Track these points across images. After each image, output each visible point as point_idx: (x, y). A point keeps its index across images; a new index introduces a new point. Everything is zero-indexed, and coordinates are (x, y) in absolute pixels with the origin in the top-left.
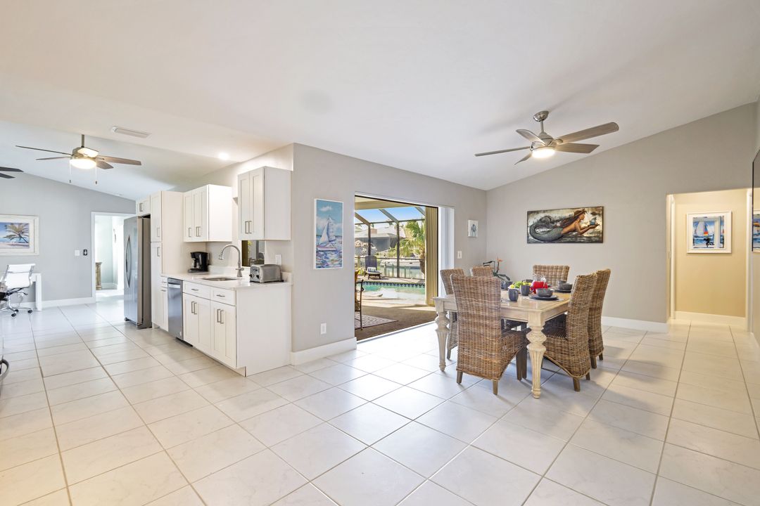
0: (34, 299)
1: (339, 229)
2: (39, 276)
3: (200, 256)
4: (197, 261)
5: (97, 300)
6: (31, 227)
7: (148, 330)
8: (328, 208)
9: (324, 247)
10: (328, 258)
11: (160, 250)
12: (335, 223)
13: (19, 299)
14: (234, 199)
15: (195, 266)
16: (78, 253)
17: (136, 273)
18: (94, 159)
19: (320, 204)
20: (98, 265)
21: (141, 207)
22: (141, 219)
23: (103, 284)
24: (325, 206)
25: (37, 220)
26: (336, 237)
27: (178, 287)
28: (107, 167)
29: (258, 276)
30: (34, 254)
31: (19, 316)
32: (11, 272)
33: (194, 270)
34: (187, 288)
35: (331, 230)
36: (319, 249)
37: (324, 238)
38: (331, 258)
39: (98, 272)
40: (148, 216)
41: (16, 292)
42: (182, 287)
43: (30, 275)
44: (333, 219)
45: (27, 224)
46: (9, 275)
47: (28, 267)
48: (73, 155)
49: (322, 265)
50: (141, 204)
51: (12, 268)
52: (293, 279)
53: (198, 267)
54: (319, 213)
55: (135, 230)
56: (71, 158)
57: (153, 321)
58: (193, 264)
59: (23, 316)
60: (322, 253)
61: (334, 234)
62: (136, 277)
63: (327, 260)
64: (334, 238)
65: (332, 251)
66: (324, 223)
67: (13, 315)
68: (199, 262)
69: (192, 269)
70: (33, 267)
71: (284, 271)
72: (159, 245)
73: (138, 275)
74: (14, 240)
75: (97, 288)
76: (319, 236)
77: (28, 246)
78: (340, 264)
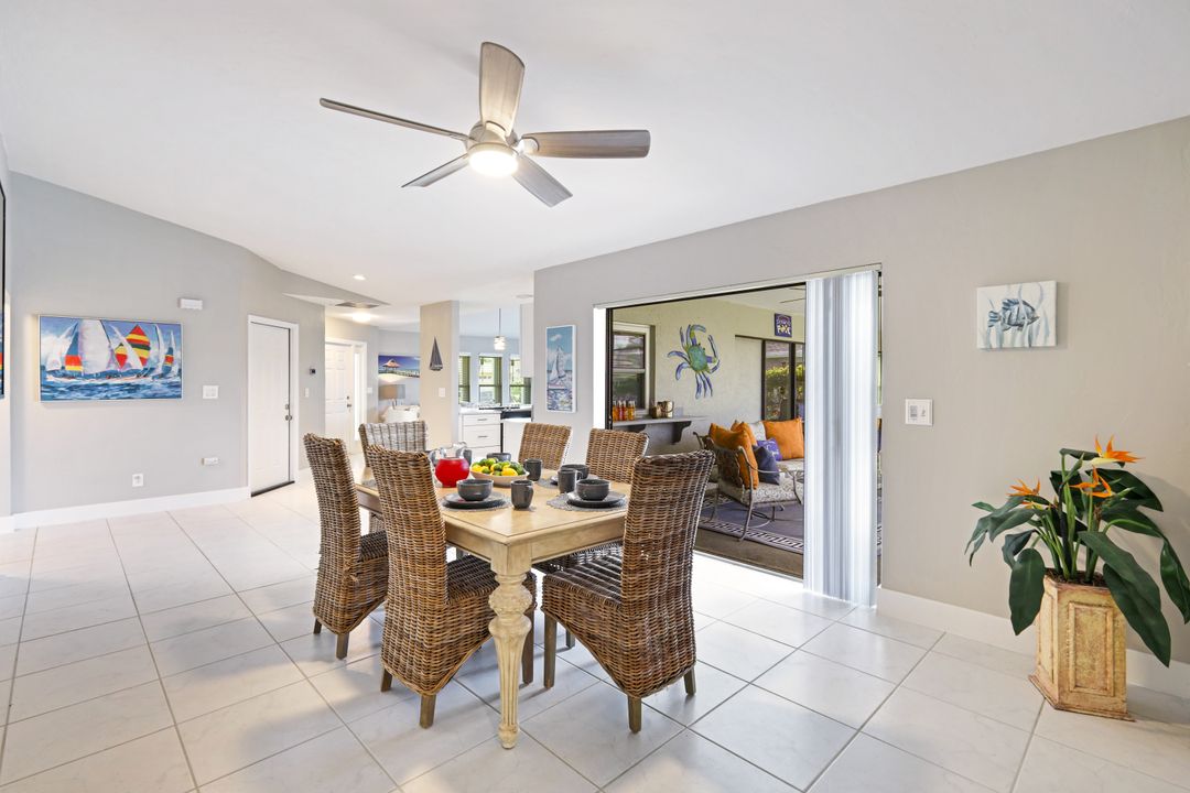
1: (569, 362)
8: (558, 336)
9: (554, 384)
10: (558, 399)
12: (565, 354)
19: (551, 332)
24: (556, 335)
35: (560, 364)
36: (550, 388)
37: (554, 375)
38: (560, 399)
44: (562, 350)
49: (553, 407)
54: (549, 345)
60: (552, 392)
61: (563, 368)
63: (557, 402)
64: (563, 373)
65: (563, 390)
66: (554, 355)
76: (549, 372)
78: (570, 407)
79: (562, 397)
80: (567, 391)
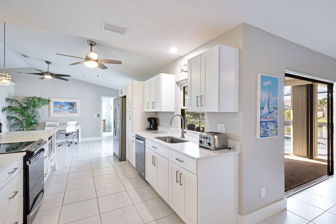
0: (78, 137)
1: (276, 101)
2: (80, 126)
3: (153, 120)
4: (151, 123)
5: (103, 138)
6: (78, 104)
7: (124, 162)
9: (266, 118)
10: (268, 128)
11: (131, 116)
12: (273, 96)
13: (73, 137)
14: (176, 82)
15: (150, 126)
16: (96, 116)
17: (119, 126)
18: (97, 61)
19: (264, 79)
20: (104, 120)
21: (121, 92)
22: (121, 98)
23: (106, 129)
24: (267, 81)
25: (80, 100)
26: (274, 108)
27: (142, 142)
28: (104, 68)
29: (209, 144)
30: (79, 116)
31: (71, 145)
32: (69, 125)
33: (149, 129)
34: (149, 144)
35: (270, 103)
36: (262, 120)
37: (266, 110)
38: (270, 128)
39: (104, 124)
40: (125, 97)
41: (71, 134)
42: (145, 143)
43: (76, 127)
44: (272, 93)
45: (76, 103)
46: (67, 126)
47: (75, 123)
48: (85, 59)
49: (264, 134)
50: (121, 90)
51: (69, 123)
52: (241, 148)
53: (152, 127)
54: (263, 87)
55: (119, 105)
56: (85, 61)
57: (127, 157)
58: (149, 125)
59: (73, 146)
60: (264, 124)
61: (272, 106)
62: (119, 128)
63: (268, 130)
64: (272, 110)
65: (272, 121)
66: (266, 96)
67: (69, 145)
68: (152, 124)
69: (148, 128)
70: (77, 123)
71: (229, 139)
72: (131, 113)
73: (120, 127)
74: (71, 110)
75: (104, 131)
76: (262, 108)
77: (76, 112)
78: (277, 133)
79: (271, 126)
80: (275, 122)
